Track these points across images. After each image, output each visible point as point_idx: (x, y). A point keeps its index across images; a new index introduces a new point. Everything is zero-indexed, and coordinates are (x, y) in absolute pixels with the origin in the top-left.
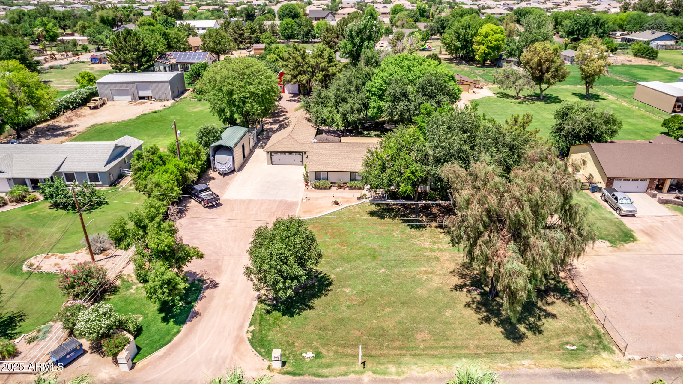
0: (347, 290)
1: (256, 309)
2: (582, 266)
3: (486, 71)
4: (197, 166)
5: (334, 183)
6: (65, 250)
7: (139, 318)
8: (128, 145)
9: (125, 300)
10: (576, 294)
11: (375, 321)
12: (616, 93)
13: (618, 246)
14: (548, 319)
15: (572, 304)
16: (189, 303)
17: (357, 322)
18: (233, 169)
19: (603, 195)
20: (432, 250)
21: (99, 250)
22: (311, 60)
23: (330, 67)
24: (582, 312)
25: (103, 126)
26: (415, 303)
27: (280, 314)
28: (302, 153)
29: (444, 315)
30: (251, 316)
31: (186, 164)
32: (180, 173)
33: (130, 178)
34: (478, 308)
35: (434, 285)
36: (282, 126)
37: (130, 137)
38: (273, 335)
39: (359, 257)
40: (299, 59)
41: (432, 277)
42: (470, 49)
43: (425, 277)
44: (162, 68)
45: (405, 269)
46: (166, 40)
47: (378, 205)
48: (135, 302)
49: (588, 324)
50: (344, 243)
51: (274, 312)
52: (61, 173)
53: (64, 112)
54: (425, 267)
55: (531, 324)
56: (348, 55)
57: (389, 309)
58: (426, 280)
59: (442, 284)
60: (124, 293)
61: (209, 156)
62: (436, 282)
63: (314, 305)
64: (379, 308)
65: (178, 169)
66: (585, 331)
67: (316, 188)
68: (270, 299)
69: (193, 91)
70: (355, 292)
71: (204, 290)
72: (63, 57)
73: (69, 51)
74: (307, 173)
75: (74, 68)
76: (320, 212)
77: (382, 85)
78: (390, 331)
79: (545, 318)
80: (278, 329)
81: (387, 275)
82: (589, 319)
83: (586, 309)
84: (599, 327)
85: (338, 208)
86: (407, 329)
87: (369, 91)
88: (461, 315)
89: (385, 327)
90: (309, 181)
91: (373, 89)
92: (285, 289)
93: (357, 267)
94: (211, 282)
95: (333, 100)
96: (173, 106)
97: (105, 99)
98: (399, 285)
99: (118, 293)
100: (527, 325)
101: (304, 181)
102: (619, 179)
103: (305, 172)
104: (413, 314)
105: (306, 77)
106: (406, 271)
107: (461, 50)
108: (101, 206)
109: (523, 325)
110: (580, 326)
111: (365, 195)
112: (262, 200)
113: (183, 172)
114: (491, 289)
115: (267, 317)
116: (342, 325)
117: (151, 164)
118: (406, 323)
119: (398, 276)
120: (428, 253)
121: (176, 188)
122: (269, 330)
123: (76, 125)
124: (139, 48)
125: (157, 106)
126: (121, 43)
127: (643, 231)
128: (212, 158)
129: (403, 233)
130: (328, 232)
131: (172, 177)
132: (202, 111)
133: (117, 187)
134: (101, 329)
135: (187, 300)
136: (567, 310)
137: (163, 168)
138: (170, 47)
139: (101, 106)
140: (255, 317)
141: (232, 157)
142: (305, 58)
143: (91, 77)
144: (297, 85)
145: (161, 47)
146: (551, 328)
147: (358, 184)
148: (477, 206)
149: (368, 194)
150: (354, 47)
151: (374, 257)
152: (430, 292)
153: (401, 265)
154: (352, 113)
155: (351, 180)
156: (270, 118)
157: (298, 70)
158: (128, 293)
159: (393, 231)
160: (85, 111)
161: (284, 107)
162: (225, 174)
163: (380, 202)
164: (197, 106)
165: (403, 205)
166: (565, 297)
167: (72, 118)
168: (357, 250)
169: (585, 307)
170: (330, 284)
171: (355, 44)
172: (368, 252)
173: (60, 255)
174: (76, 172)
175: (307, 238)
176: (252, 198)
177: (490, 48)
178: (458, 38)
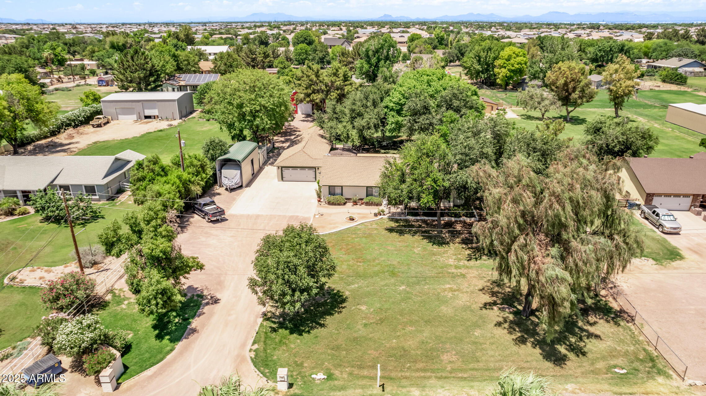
0: (363, 308)
1: (260, 326)
2: (625, 284)
3: (508, 95)
4: (202, 179)
5: (349, 199)
6: (52, 264)
7: (129, 334)
8: (129, 159)
9: (115, 316)
10: (621, 313)
11: (394, 341)
12: (647, 116)
13: (664, 264)
14: (591, 340)
15: (617, 324)
16: (185, 320)
17: (375, 341)
18: (240, 185)
19: (643, 212)
20: (457, 267)
21: (90, 263)
22: (325, 78)
23: (346, 86)
24: (630, 333)
25: (105, 144)
26: (440, 321)
27: (288, 331)
28: (315, 169)
29: (473, 334)
30: (255, 334)
31: (190, 176)
32: (183, 184)
33: (129, 193)
34: (510, 327)
35: (461, 303)
36: (293, 143)
37: (132, 152)
38: (279, 354)
39: (376, 274)
40: (314, 77)
41: (458, 295)
42: (492, 73)
43: (450, 295)
44: (170, 89)
45: (428, 286)
46: (175, 61)
47: (397, 221)
48: (125, 318)
49: (637, 346)
50: (360, 259)
51: (280, 330)
52: (56, 185)
53: (65, 129)
54: (449, 284)
55: (571, 345)
56: (364, 76)
57: (410, 328)
58: (451, 298)
59: (470, 302)
60: (114, 308)
61: (216, 171)
62: (463, 300)
63: (326, 323)
64: (400, 327)
65: (181, 181)
66: (634, 353)
67: (330, 203)
68: (277, 316)
69: (202, 112)
70: (372, 310)
71: (204, 306)
72: (70, 80)
73: (77, 75)
74: (320, 188)
75: (80, 90)
76: (334, 228)
77: (400, 100)
78: (412, 351)
79: (588, 338)
80: (285, 348)
81: (408, 293)
82: (639, 340)
83: (634, 329)
84: (650, 349)
85: (353, 224)
86: (432, 349)
87: (387, 107)
88: (492, 335)
89: (406, 347)
90: (322, 197)
91: (392, 105)
92: (293, 303)
93: (374, 284)
94: (212, 297)
95: (348, 115)
96: (180, 125)
97: (110, 117)
98: (422, 303)
99: (107, 308)
100: (568, 345)
101: (316, 196)
102: (660, 195)
103: (317, 187)
104: (437, 334)
105: (319, 96)
106: (429, 289)
107: (482, 73)
108: (96, 220)
109: (564, 346)
110: (628, 348)
111: (383, 211)
112: (271, 215)
113: (186, 184)
114: (524, 308)
115: (273, 335)
116: (357, 344)
117: (151, 174)
118: (430, 343)
119: (420, 293)
120: (453, 270)
121: (178, 200)
122: (275, 349)
123: (77, 143)
124: (147, 67)
125: (163, 125)
126: (128, 61)
127: (690, 249)
128: (218, 172)
129: (425, 249)
130: (342, 248)
131: (173, 188)
132: (210, 130)
133: (115, 201)
134: (83, 343)
135: (183, 316)
136: (612, 330)
137: (165, 179)
138: (179, 69)
139: (105, 124)
140: (260, 335)
141: (239, 171)
142: (319, 76)
143: (96, 96)
144: (310, 105)
145: (170, 67)
146: (595, 349)
147: (375, 200)
148: (511, 205)
149: (386, 211)
150: (370, 67)
151: (393, 274)
152: (456, 310)
153: (423, 282)
154: (369, 128)
155: (367, 196)
156: (281, 137)
157: (312, 89)
158: (118, 308)
159: (414, 247)
160: (88, 129)
161: (296, 126)
162: (232, 190)
163: (399, 218)
164: (206, 125)
165: (424, 222)
166: (609, 316)
167: (74, 135)
168: (373, 266)
169: (632, 327)
170: (344, 301)
171: (371, 64)
172: (387, 269)
173: (46, 268)
174: (71, 185)
175: (320, 246)
176: (260, 213)
177: (512, 71)
178: (479, 61)
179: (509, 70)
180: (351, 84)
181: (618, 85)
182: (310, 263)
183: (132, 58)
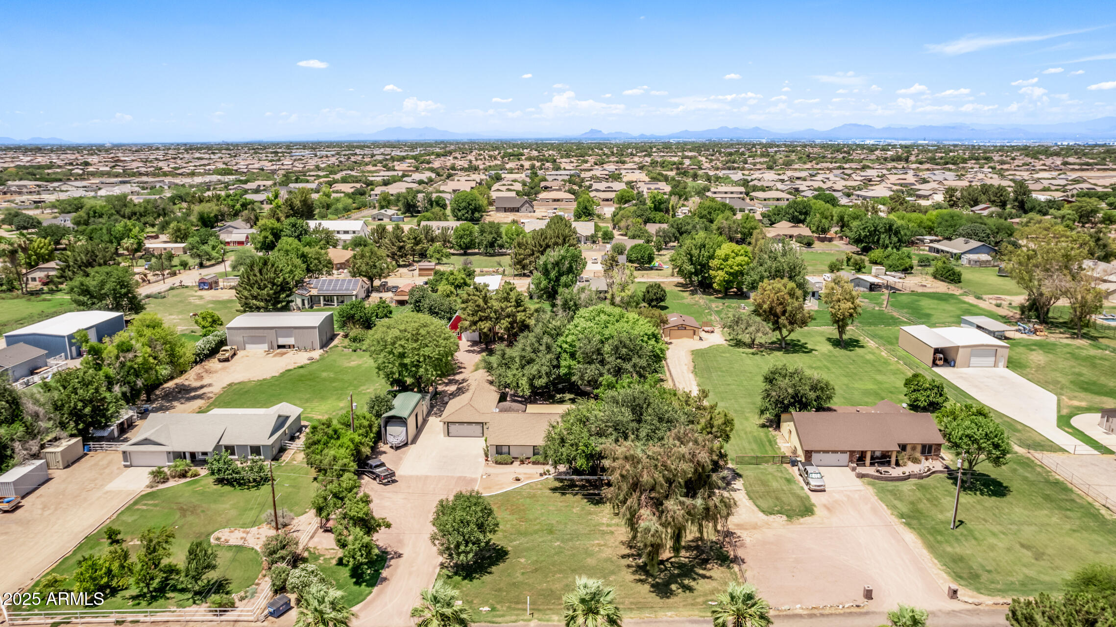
0: (522, 560)
1: (438, 575)
4: (370, 438)
5: (516, 458)
6: (246, 525)
8: (287, 414)
11: (545, 584)
13: (794, 520)
16: (377, 570)
17: (529, 585)
18: (406, 442)
20: (608, 525)
22: (494, 304)
25: (243, 387)
27: (461, 578)
28: (482, 424)
31: (361, 437)
32: (355, 447)
33: (291, 452)
35: (604, 555)
36: (460, 391)
37: (286, 403)
39: (536, 532)
40: (481, 302)
41: (603, 549)
42: (707, 275)
43: (597, 549)
44: (300, 303)
45: (579, 542)
46: (304, 262)
47: (561, 481)
50: (523, 519)
51: (455, 577)
52: (222, 445)
53: (192, 367)
54: (598, 540)
55: (684, 584)
58: (597, 551)
59: (611, 554)
61: (380, 427)
62: (607, 553)
63: (493, 571)
64: (551, 575)
65: (353, 443)
67: (497, 463)
68: (452, 565)
69: (345, 337)
70: (529, 561)
71: (390, 560)
72: (158, 278)
73: (164, 268)
74: (487, 447)
75: (180, 297)
76: (500, 489)
78: (557, 592)
81: (561, 548)
83: (739, 574)
85: (518, 485)
87: (561, 347)
89: (553, 589)
90: (489, 456)
91: (565, 345)
92: (467, 553)
93: (533, 540)
94: (395, 553)
95: (518, 362)
96: (322, 357)
97: (236, 348)
98: (572, 555)
100: (680, 585)
101: (483, 455)
102: (818, 452)
103: (485, 445)
105: (488, 324)
106: (580, 544)
107: (696, 275)
111: (548, 471)
112: (439, 476)
113: (357, 446)
115: (448, 581)
116: (515, 587)
117: (326, 437)
119: (572, 548)
120: (605, 528)
121: (352, 463)
123: (209, 385)
124: (277, 281)
125: (302, 358)
126: (255, 275)
127: (825, 506)
128: (383, 429)
129: (583, 509)
130: (507, 508)
131: (347, 451)
132: (359, 366)
133: (279, 461)
135: (377, 567)
136: (722, 575)
138: (309, 271)
139: (233, 357)
141: (405, 428)
144: (477, 333)
145: (299, 274)
147: (540, 458)
149: (552, 470)
150: (549, 283)
151: (551, 532)
153: (576, 539)
154: (540, 377)
155: (533, 455)
156: (444, 377)
157: (479, 315)
159: (573, 507)
160: (213, 364)
161: (461, 360)
162: (398, 448)
163: (564, 478)
164: (353, 358)
165: (588, 481)
167: (202, 374)
168: (534, 525)
170: (506, 555)
171: (550, 280)
172: (546, 527)
173: (242, 529)
174: (237, 445)
175: (485, 508)
176: (429, 474)
177: (730, 274)
178: (691, 260)
179: (727, 273)
180: (524, 311)
181: (837, 307)
182: (480, 522)
183: (260, 271)
